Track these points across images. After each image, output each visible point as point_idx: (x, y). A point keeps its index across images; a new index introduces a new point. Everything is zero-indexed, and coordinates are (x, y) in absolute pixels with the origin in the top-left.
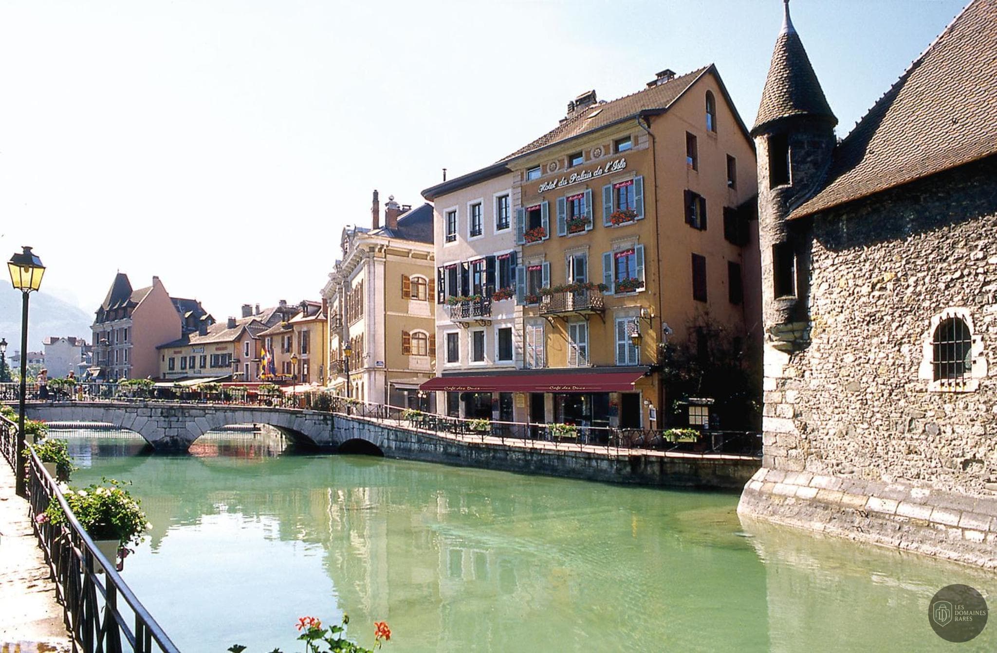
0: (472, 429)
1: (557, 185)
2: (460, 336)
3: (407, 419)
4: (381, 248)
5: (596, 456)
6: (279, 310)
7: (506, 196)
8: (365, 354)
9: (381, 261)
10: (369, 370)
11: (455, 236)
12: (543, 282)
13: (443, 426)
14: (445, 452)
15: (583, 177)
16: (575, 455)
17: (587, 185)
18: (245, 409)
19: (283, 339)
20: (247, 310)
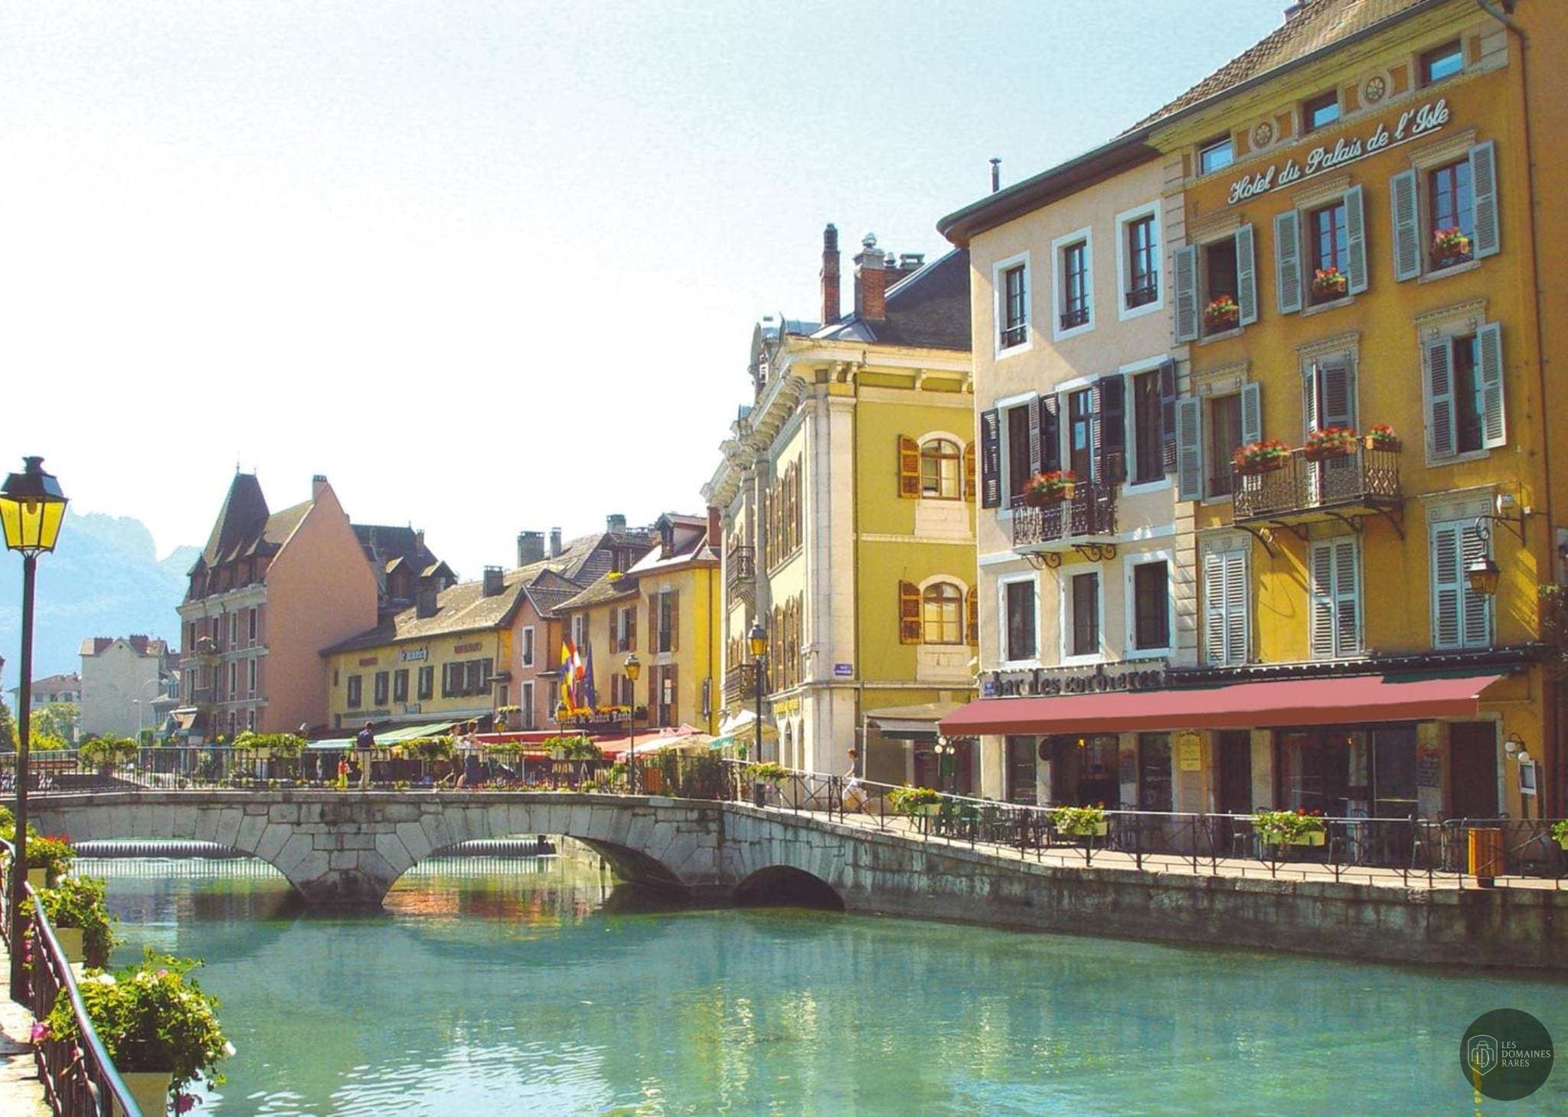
0: (1060, 832)
1: (1273, 182)
2: (1037, 589)
3: (901, 813)
4: (844, 372)
5: (1375, 895)
6: (606, 542)
7: (1148, 219)
8: (806, 647)
9: (844, 404)
10: (817, 689)
11: (1022, 329)
12: (1246, 437)
13: (994, 828)
14: (996, 896)
15: (1340, 154)
16: (1321, 893)
17: (1351, 176)
18: (511, 800)
19: (614, 618)
20: (530, 546)
